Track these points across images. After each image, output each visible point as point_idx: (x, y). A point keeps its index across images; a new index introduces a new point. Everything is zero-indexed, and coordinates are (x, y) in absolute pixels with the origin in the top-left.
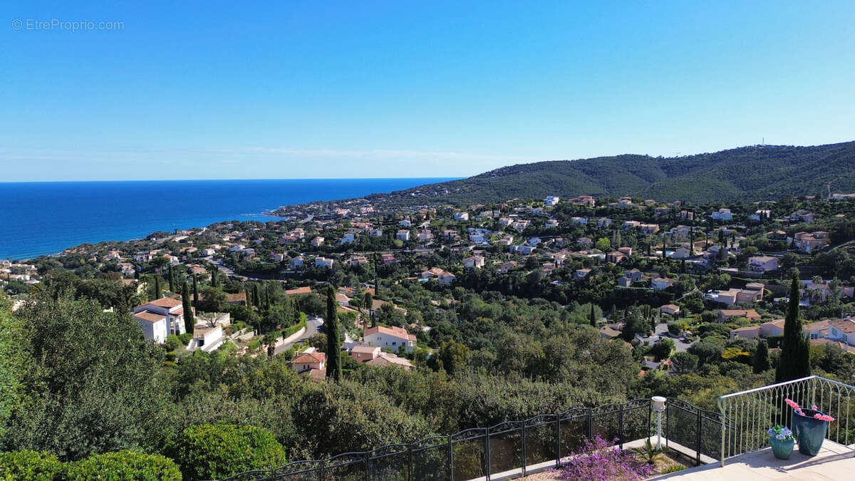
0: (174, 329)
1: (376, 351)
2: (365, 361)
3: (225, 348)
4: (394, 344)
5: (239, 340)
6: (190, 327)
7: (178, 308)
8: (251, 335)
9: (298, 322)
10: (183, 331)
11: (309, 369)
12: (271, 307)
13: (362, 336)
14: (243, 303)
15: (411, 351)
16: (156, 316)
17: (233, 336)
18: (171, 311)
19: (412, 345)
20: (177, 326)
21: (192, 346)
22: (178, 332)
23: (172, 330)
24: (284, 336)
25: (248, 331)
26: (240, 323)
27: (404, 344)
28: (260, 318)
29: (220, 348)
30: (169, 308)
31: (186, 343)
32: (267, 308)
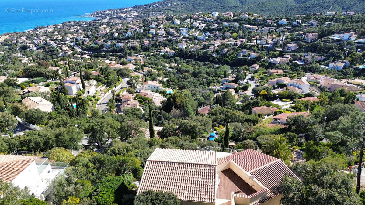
0: (79, 88)
1: (149, 92)
2: (145, 95)
3: (97, 93)
4: (154, 88)
5: (101, 90)
6: (84, 87)
7: (79, 80)
8: (104, 87)
9: (119, 81)
10: (82, 89)
11: (128, 101)
12: (109, 76)
13: (142, 84)
14: (99, 75)
15: (161, 90)
16: (72, 84)
17: (98, 88)
18: (77, 82)
19: (161, 88)
20: (79, 87)
21: (86, 94)
22: (80, 90)
23: (78, 89)
24: (115, 86)
25: (103, 86)
26: (100, 83)
27: (158, 88)
28: (106, 81)
29: (95, 94)
30: (76, 81)
31: (84, 93)
32: (107, 76)
